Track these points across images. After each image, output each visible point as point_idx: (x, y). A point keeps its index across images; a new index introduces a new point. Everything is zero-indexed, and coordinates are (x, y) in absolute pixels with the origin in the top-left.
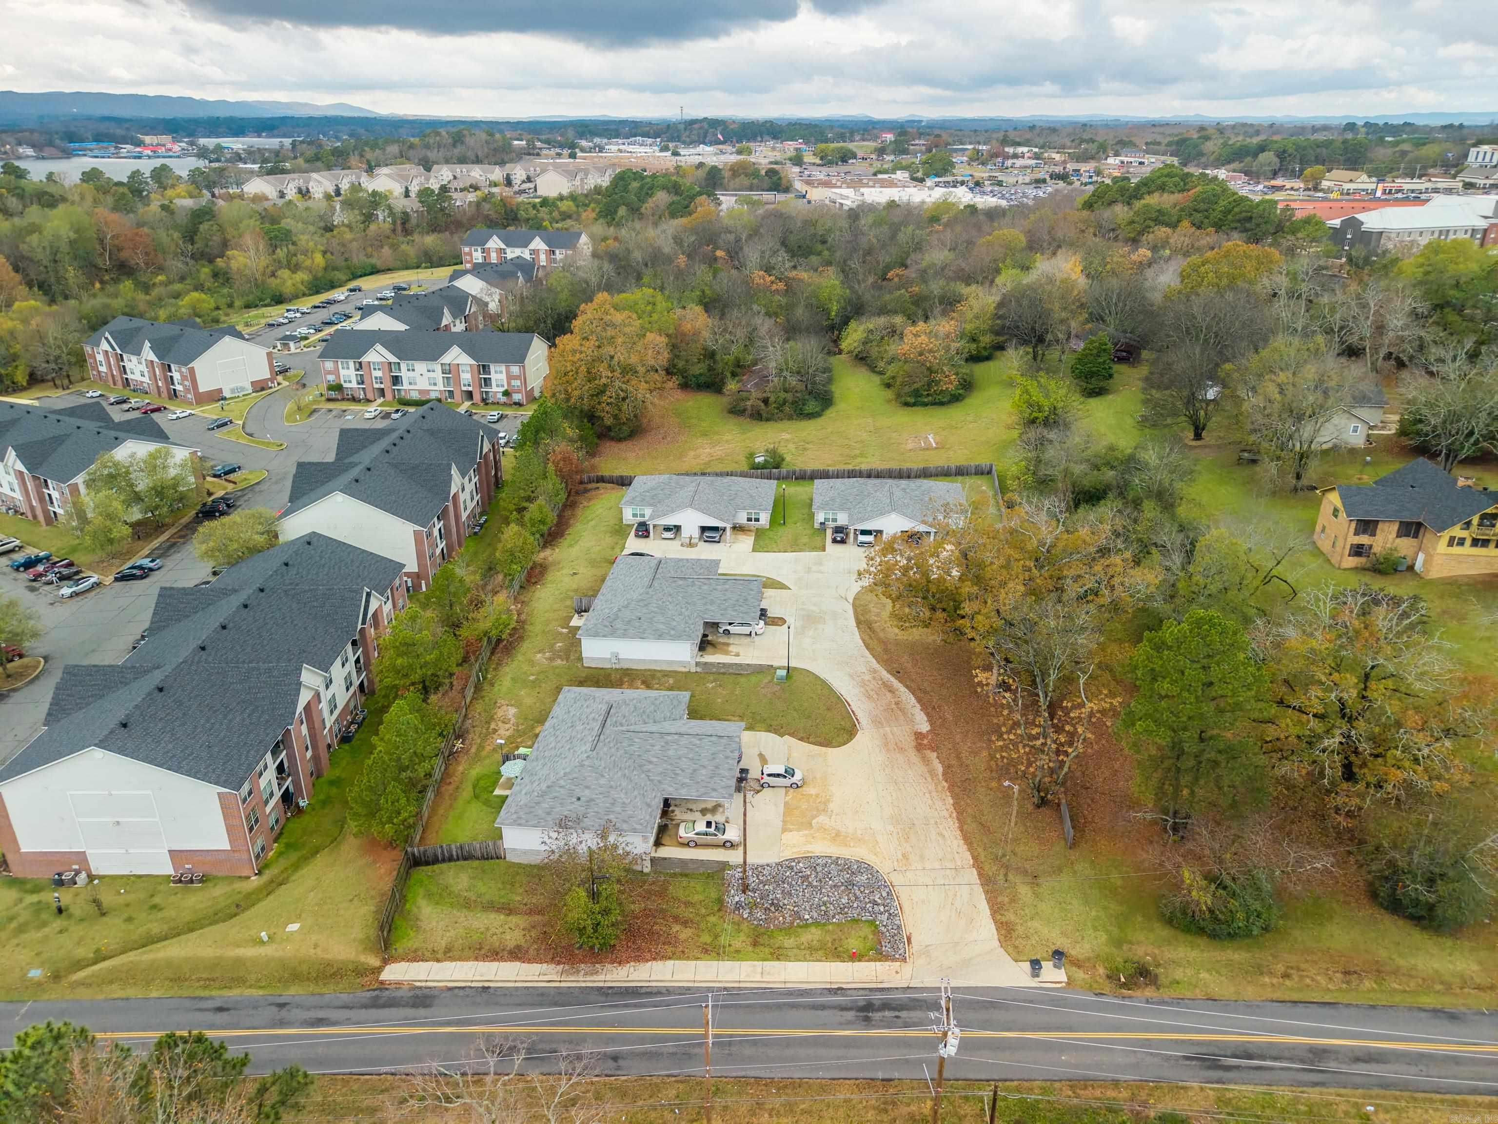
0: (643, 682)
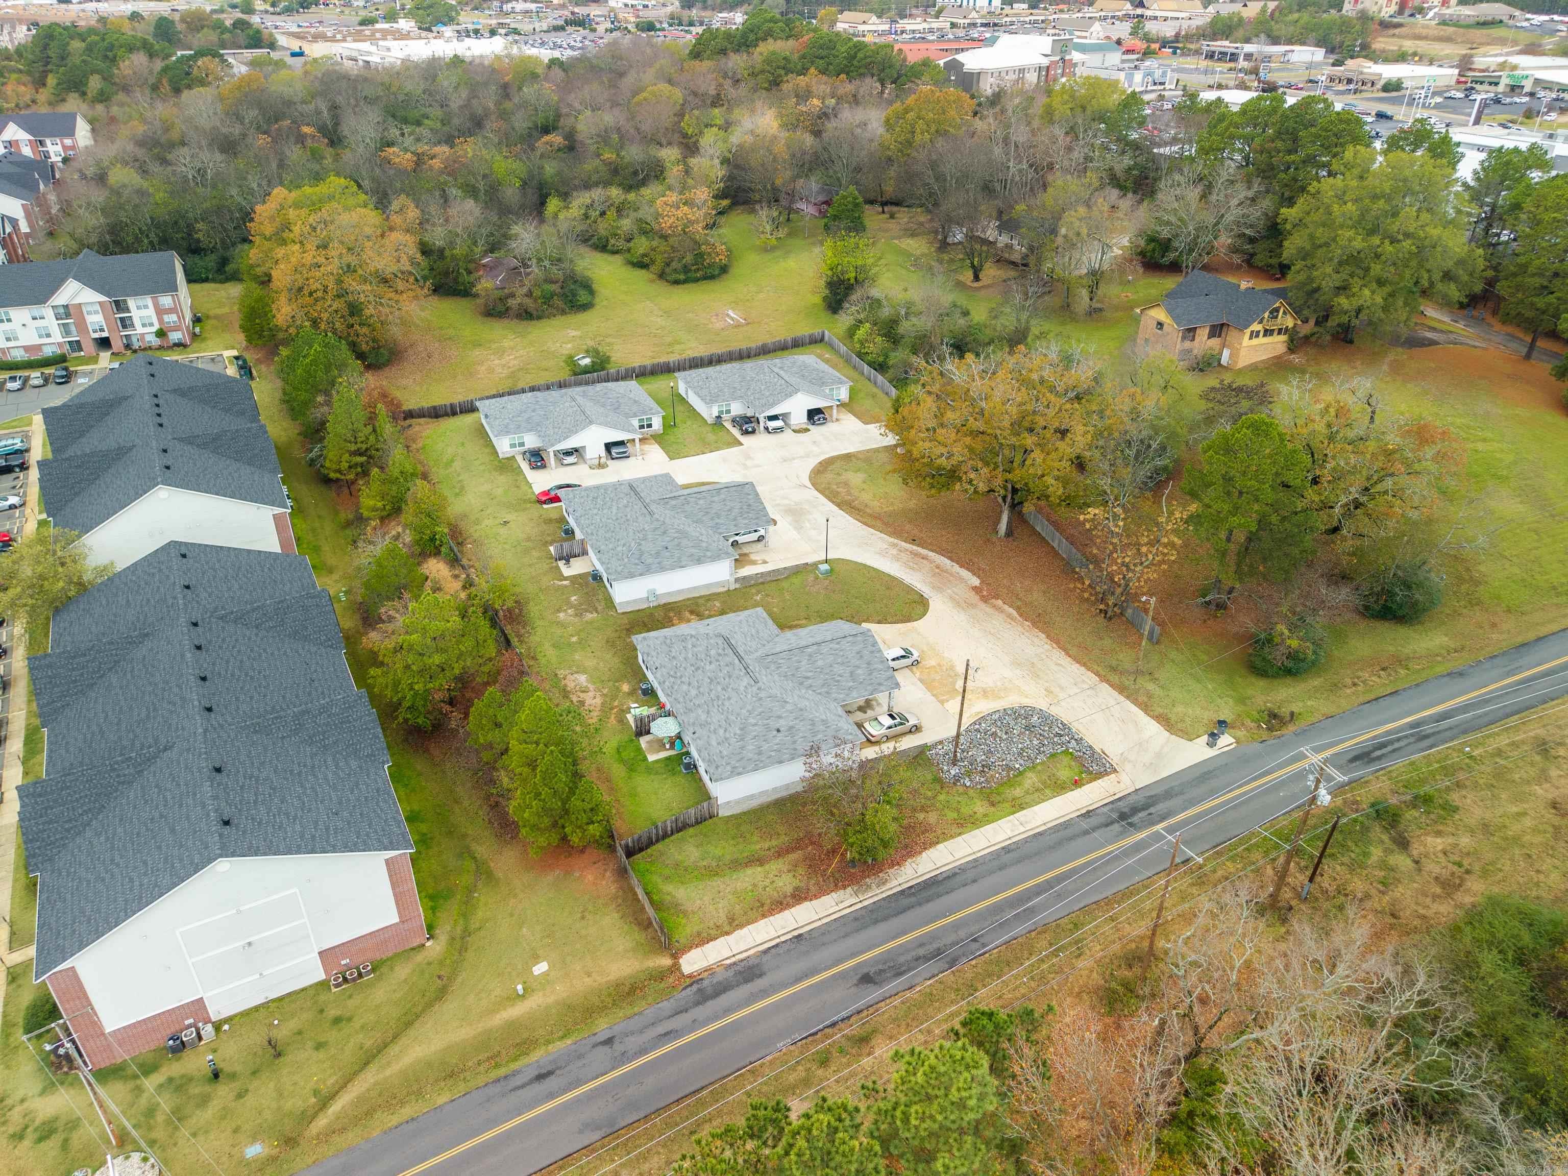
0: (692, 612)
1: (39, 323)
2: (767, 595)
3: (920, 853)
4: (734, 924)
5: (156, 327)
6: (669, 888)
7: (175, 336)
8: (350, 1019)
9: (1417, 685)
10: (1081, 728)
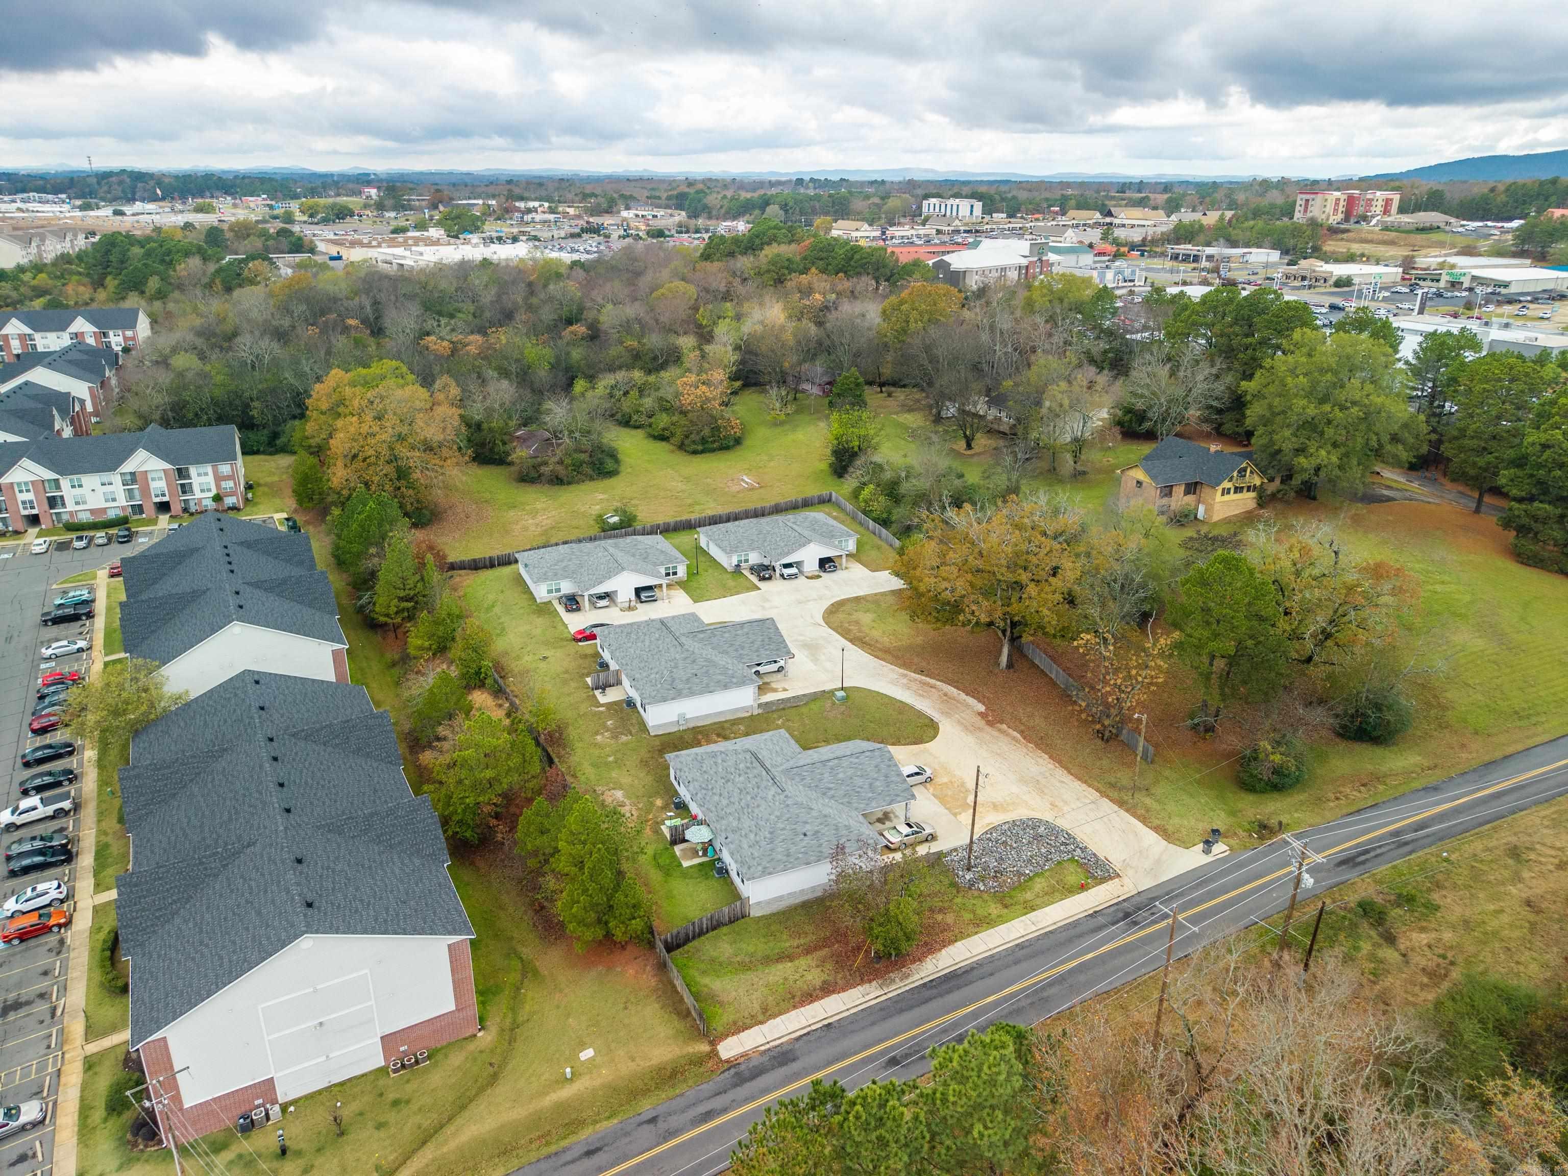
0: (718, 735)
1: (108, 488)
2: (788, 720)
3: (940, 950)
4: (767, 1014)
5: (214, 492)
6: (706, 980)
7: (230, 501)
8: (408, 1102)
9: (1395, 798)
10: (1085, 839)
